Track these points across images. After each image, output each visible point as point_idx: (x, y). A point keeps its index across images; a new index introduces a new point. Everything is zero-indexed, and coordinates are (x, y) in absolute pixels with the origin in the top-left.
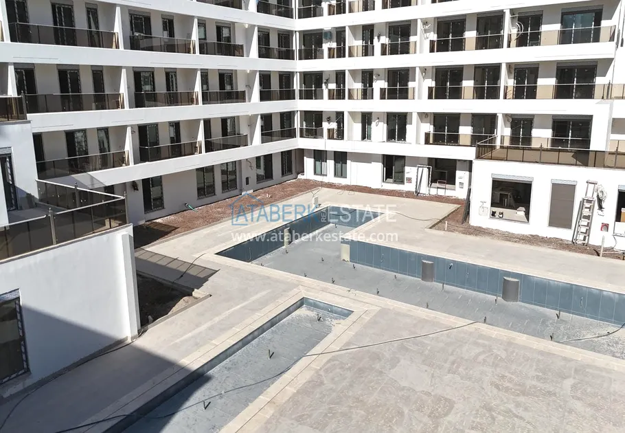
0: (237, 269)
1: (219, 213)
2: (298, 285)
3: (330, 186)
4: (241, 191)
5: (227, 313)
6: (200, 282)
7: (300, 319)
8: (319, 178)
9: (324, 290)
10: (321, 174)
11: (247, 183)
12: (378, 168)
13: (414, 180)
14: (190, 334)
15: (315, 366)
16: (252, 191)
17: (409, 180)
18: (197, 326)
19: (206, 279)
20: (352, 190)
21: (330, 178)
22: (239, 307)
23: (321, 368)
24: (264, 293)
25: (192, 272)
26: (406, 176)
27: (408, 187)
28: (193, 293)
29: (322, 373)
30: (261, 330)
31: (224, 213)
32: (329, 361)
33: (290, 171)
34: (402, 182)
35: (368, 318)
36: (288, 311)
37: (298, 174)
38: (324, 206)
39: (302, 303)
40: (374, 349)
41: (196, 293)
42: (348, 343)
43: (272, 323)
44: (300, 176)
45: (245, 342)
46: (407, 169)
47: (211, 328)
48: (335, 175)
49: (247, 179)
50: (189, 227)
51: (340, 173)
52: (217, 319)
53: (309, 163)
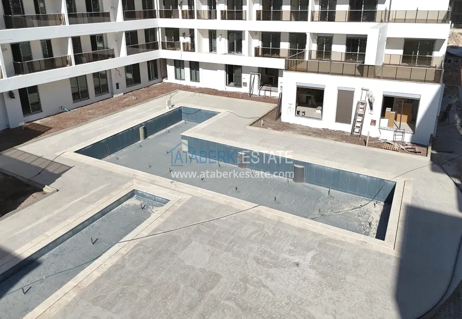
0: (88, 166)
1: (89, 114)
2: (133, 179)
3: (187, 88)
4: (113, 94)
5: (68, 205)
6: (53, 178)
7: (128, 208)
8: (178, 82)
9: (152, 182)
10: (181, 79)
11: (118, 88)
12: (222, 74)
13: (248, 85)
14: (29, 227)
15: (123, 252)
16: (122, 94)
17: (245, 84)
18: (38, 219)
19: (59, 175)
20: (202, 92)
21: (187, 82)
22: (78, 200)
23: (127, 254)
24: (102, 187)
25: (50, 169)
26: (243, 81)
27: (244, 90)
28: (44, 189)
29: (127, 257)
30: (92, 219)
31: (93, 114)
32: (135, 247)
33: (156, 76)
34: (240, 86)
35: (179, 206)
36: (119, 202)
37: (163, 78)
38: (177, 106)
39: (132, 194)
40: (174, 233)
41: (46, 189)
42: (155, 230)
43: (103, 213)
44: (165, 80)
45: (75, 231)
46: (244, 75)
47: (48, 221)
48: (191, 79)
49: (117, 84)
50: (61, 128)
51: (195, 78)
52: (56, 212)
53: (171, 69)
